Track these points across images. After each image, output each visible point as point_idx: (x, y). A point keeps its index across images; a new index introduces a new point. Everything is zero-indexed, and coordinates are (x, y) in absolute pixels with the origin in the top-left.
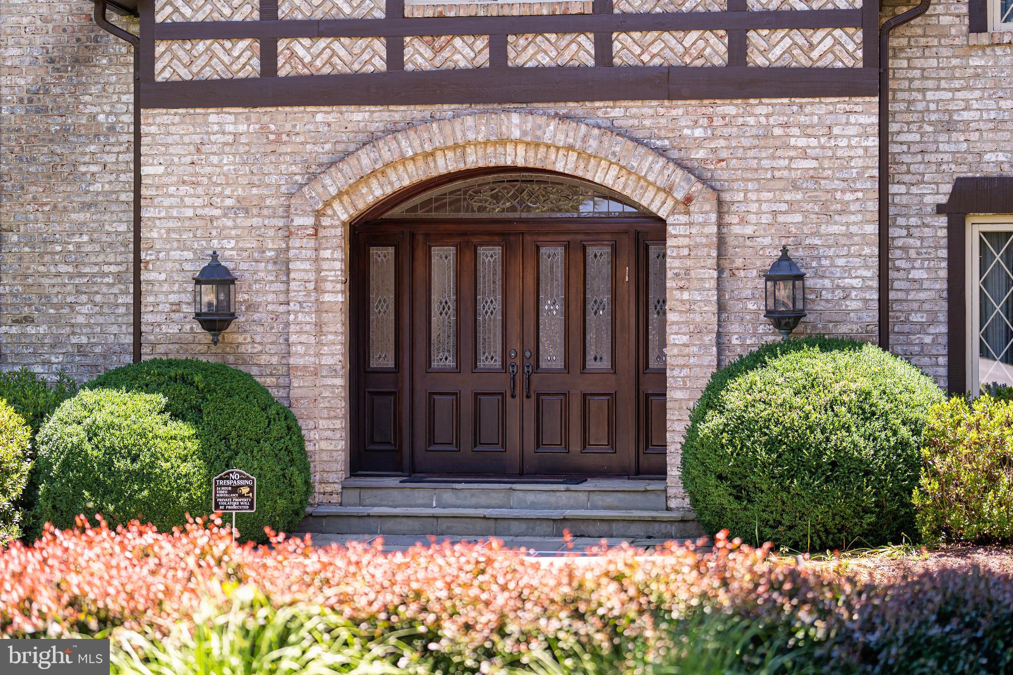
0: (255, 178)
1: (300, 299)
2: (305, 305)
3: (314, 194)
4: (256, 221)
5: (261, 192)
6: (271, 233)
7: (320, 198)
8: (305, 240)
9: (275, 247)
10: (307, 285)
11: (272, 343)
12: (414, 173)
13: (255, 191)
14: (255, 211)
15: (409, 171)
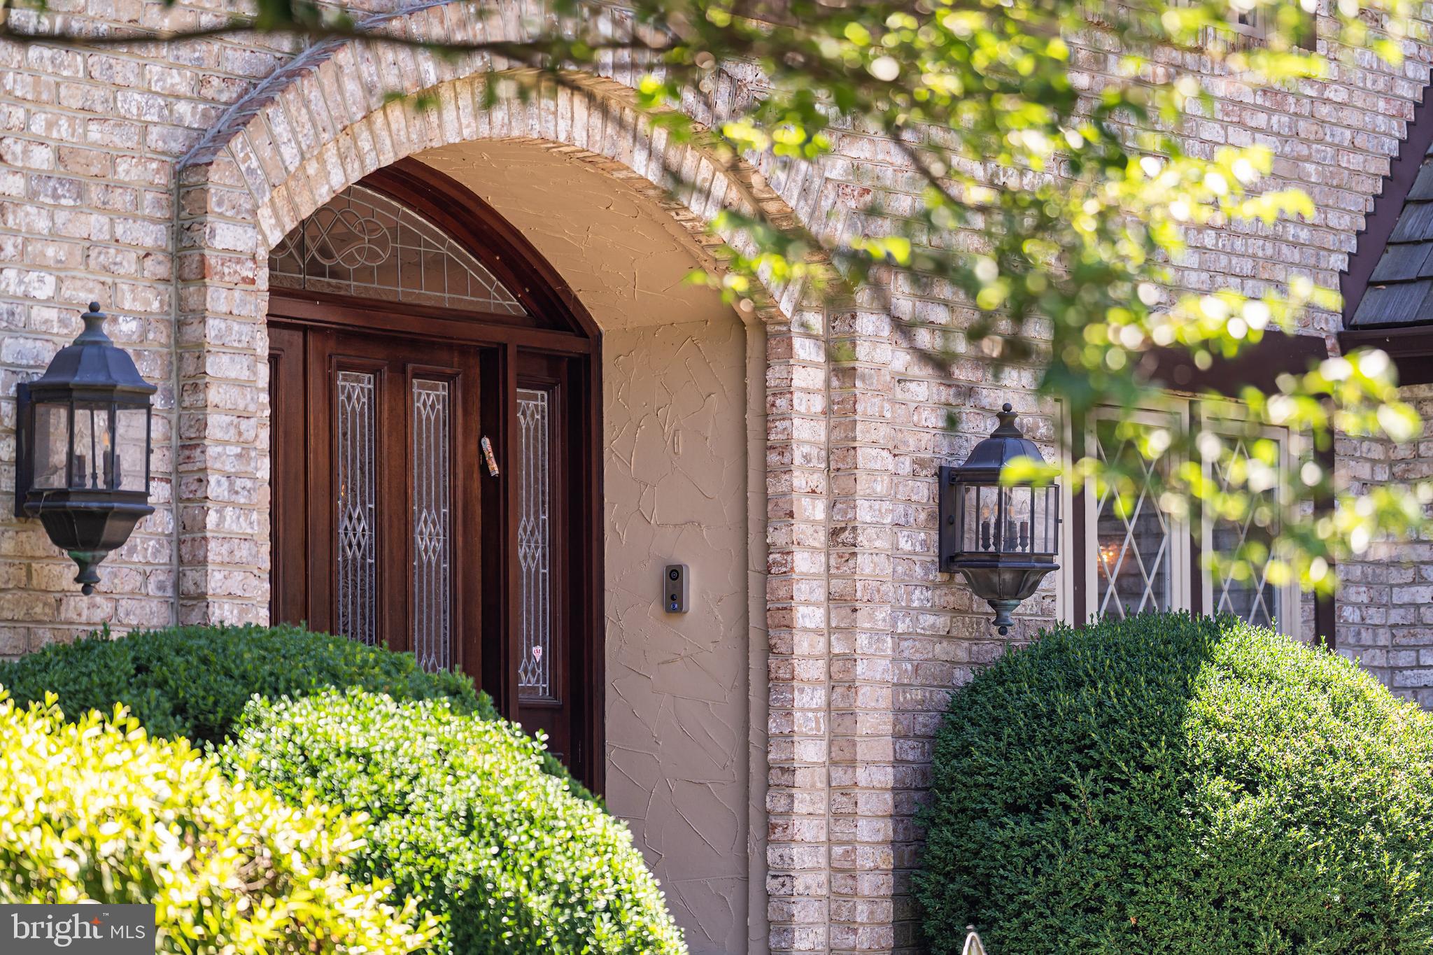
0: (98, 94)
1: (229, 468)
2: (239, 483)
3: (254, 164)
4: (95, 225)
5: (107, 139)
6: (128, 264)
7: (267, 174)
8: (237, 294)
9: (139, 307)
10: (244, 424)
11: (132, 595)
12: (403, 138)
13: (95, 132)
14: (95, 194)
15: (394, 127)
